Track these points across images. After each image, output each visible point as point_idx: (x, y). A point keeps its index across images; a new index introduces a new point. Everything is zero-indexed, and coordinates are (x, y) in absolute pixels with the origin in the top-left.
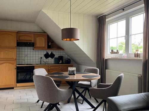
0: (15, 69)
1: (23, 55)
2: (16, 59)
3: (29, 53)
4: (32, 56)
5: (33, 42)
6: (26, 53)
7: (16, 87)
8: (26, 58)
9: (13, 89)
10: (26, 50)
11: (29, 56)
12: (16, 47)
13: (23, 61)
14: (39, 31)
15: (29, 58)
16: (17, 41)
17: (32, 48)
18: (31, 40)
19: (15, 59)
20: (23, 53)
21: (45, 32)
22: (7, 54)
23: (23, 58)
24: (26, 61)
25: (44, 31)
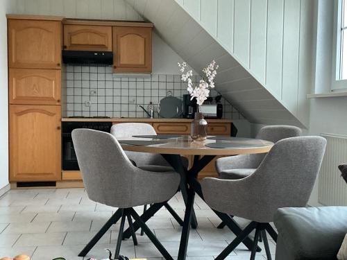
0: (58, 128)
1: (86, 92)
2: (59, 101)
3: (101, 85)
4: (109, 92)
5: (110, 50)
6: (94, 85)
7: (62, 181)
8: (94, 100)
9: (55, 186)
10: (94, 77)
11: (101, 92)
12: (59, 65)
13: (84, 108)
14: (131, 16)
15: (101, 100)
16: (64, 47)
17: (109, 69)
18: (103, 46)
19: (57, 99)
20: (86, 84)
21: (146, 21)
22: (34, 85)
23: (85, 99)
24: (94, 108)
25: (143, 17)
